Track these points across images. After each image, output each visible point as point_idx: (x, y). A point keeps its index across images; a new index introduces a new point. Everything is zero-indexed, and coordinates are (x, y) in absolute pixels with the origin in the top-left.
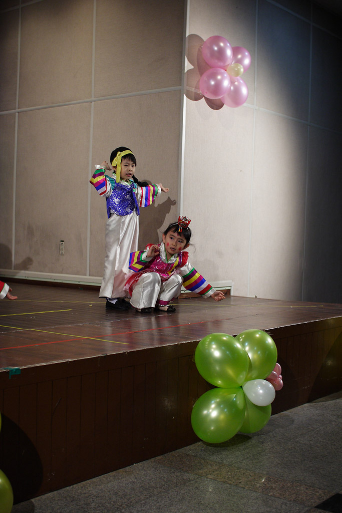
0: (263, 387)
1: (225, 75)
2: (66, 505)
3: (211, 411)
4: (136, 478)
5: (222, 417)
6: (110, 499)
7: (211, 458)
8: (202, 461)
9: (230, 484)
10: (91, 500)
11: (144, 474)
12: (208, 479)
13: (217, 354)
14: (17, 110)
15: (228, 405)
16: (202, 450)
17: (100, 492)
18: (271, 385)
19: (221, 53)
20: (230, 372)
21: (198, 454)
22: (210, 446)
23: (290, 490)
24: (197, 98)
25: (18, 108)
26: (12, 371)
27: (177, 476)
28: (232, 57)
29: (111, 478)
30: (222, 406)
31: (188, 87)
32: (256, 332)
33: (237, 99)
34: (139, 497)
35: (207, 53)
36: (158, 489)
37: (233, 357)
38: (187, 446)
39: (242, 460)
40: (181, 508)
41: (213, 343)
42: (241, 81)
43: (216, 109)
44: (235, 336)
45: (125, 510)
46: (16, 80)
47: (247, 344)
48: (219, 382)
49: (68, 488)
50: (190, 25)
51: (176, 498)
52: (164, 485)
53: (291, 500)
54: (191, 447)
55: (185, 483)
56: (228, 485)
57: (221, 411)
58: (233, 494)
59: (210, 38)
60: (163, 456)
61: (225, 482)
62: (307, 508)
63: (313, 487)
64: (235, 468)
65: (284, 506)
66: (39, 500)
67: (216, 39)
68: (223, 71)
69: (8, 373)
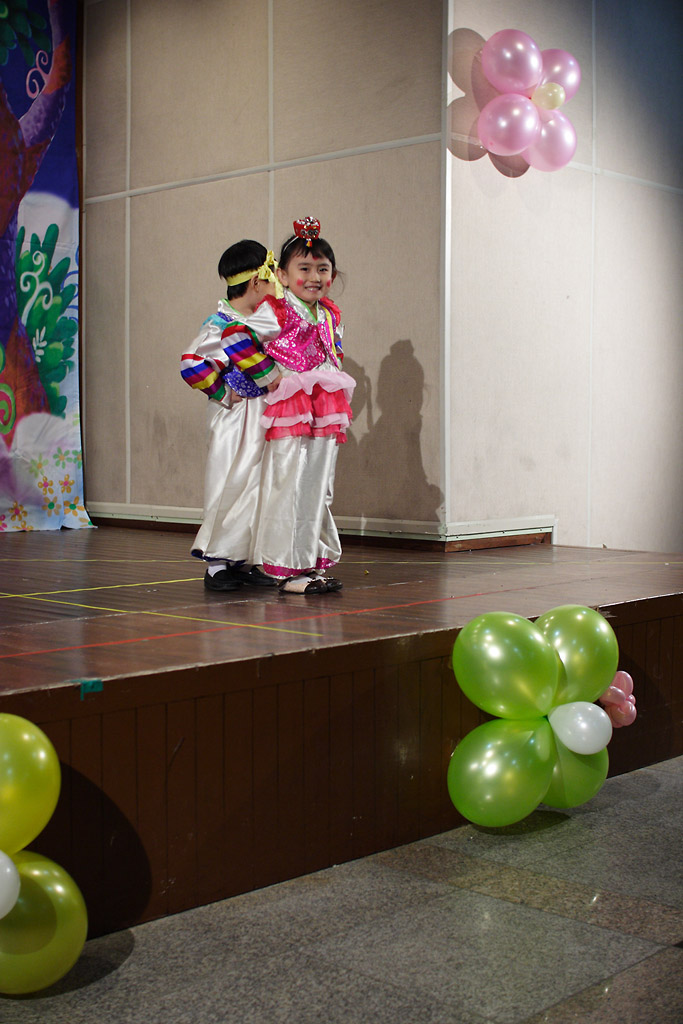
0: (587, 716)
1: (529, 108)
2: (194, 939)
3: (484, 763)
4: (333, 891)
5: (509, 776)
6: (279, 928)
7: (486, 855)
8: (469, 860)
9: (515, 903)
10: (243, 930)
11: (351, 884)
12: (474, 894)
13: (494, 651)
14: (129, 192)
15: (519, 753)
16: (469, 840)
17: (262, 915)
18: (603, 714)
19: (519, 64)
20: (523, 687)
21: (461, 848)
22: (487, 833)
23: (631, 914)
24: (473, 154)
25: (131, 189)
26: (85, 685)
27: (414, 888)
28: (540, 71)
29: (287, 891)
30: (507, 755)
31: (454, 134)
32: (578, 611)
33: (553, 153)
34: (335, 925)
35: (490, 63)
36: (374, 911)
37: (526, 659)
38: (440, 832)
39: (546, 859)
40: (414, 946)
41: (487, 631)
42: (562, 119)
43: (514, 176)
44: (533, 620)
45: (306, 949)
46: (125, 134)
47: (557, 633)
48: (501, 708)
49: (201, 908)
50: (455, 10)
51: (406, 927)
52: (386, 905)
53: (629, 933)
54: (449, 834)
55: (427, 902)
56: (511, 905)
57: (506, 765)
58: (518, 921)
59: (497, 34)
60: (393, 850)
61: (505, 899)
62: (658, 948)
63: (677, 909)
64: (530, 874)
65: (613, 944)
66: (144, 930)
67: (508, 37)
68: (523, 99)
69: (77, 689)
